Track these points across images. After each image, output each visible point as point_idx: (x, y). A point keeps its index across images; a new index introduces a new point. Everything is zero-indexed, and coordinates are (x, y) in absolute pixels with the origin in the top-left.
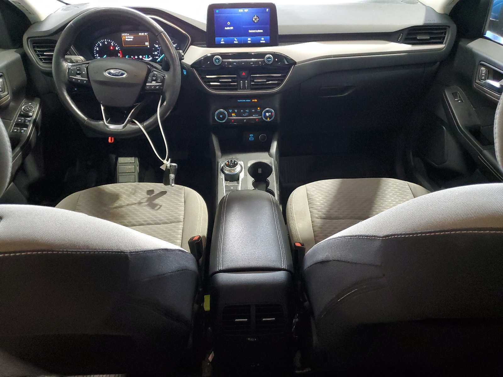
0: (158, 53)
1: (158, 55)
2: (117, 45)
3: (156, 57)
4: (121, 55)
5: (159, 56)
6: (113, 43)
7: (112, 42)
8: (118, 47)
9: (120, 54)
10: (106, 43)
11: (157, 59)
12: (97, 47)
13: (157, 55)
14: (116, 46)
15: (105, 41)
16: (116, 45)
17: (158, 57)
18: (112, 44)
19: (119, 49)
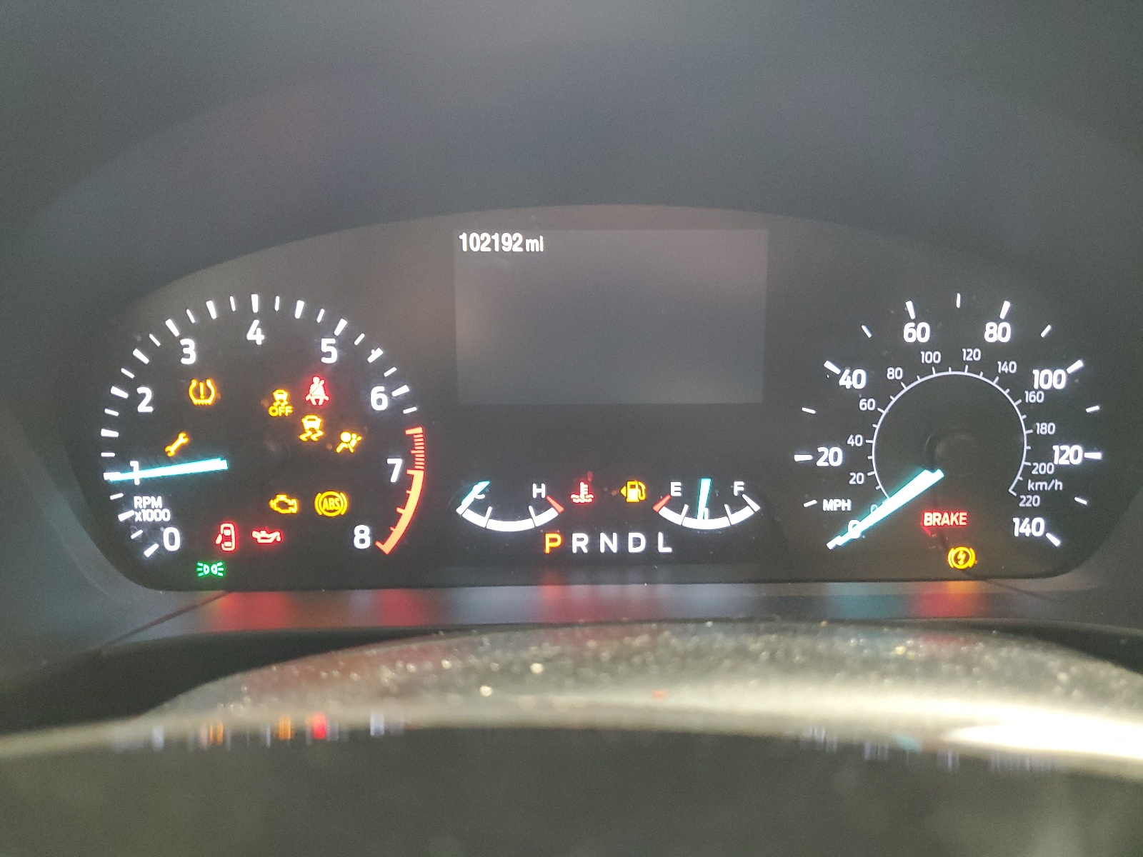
0: (856, 459)
1: (857, 478)
2: (382, 364)
3: (830, 505)
4: (418, 477)
5: (864, 498)
6: (344, 343)
7: (327, 329)
8: (391, 384)
9: (409, 463)
10: (256, 334)
11: (839, 521)
12: (144, 375)
13: (834, 482)
14: (373, 375)
15: (246, 316)
16: (376, 354)
17: (846, 505)
18: (327, 344)
19: (397, 405)
